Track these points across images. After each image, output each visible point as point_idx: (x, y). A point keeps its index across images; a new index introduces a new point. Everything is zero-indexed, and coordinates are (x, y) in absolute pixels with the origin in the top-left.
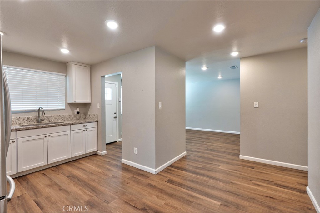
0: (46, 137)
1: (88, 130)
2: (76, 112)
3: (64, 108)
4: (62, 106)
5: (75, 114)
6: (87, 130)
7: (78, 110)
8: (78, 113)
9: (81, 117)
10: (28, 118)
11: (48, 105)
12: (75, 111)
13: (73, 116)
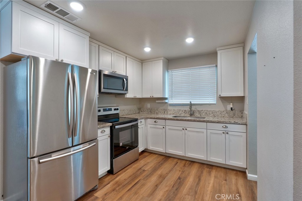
0: (183, 129)
1: (230, 133)
2: (229, 108)
3: (215, 102)
4: (212, 100)
5: (228, 110)
6: (227, 133)
7: (231, 106)
8: (232, 108)
9: (236, 115)
10: (185, 111)
11: (199, 100)
12: (228, 106)
13: (225, 112)
